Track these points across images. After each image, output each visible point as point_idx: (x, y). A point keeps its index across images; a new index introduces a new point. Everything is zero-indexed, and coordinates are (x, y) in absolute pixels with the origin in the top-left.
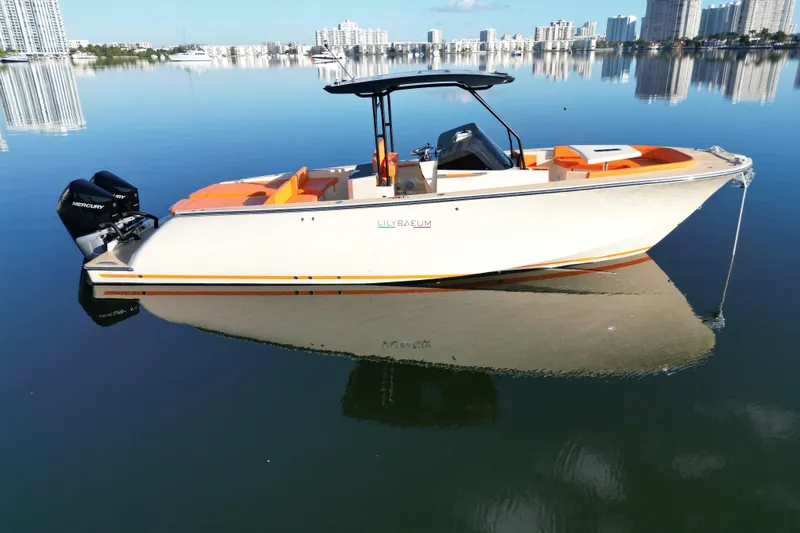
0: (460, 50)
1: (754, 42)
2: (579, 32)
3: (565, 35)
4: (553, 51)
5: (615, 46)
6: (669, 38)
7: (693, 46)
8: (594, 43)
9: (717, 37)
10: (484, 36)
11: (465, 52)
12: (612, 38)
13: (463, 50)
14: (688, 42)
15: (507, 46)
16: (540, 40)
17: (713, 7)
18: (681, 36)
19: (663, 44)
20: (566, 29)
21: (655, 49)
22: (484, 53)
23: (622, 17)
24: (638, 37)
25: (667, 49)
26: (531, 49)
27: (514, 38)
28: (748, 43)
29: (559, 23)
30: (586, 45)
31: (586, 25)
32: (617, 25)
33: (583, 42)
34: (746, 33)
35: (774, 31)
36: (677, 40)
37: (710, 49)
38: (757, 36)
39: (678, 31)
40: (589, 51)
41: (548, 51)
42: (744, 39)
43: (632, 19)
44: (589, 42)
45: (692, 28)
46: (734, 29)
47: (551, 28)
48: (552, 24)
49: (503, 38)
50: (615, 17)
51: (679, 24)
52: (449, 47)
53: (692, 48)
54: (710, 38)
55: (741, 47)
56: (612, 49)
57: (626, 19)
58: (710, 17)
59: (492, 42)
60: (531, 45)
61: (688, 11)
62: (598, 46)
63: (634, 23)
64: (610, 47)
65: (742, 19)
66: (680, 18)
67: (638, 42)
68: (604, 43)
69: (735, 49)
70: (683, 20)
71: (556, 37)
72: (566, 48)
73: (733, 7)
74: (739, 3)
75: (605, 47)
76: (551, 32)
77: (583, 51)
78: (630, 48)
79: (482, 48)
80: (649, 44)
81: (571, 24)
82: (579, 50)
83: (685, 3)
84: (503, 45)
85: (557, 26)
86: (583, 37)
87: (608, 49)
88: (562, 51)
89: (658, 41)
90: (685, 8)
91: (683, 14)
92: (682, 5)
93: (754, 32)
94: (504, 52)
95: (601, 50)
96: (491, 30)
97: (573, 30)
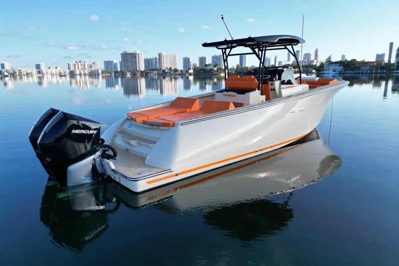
0: (25, 73)
1: (167, 72)
2: (91, 67)
3: (85, 67)
4: (80, 74)
5: (110, 73)
6: (134, 70)
8: (100, 71)
9: (153, 70)
10: (38, 66)
11: (28, 74)
12: (107, 69)
13: (27, 74)
14: (142, 72)
15: (54, 71)
16: (72, 69)
17: (148, 58)
18: (138, 69)
20: (84, 65)
21: (129, 75)
22: (41, 75)
23: (111, 60)
24: (119, 70)
25: (134, 74)
26: (68, 74)
27: (56, 68)
28: (165, 73)
29: (80, 62)
30: (96, 72)
31: (94, 63)
32: (108, 64)
33: (95, 71)
34: (163, 69)
35: (173, 69)
36: (137, 71)
37: (152, 75)
38: (168, 70)
39: (136, 67)
40: (98, 75)
41: (77, 75)
42: (164, 71)
43: (115, 61)
44: (98, 71)
45: (142, 67)
46: (158, 67)
47: (76, 64)
48: (76, 62)
49: (49, 68)
50: (107, 60)
51: (136, 64)
52: (17, 72)
53: (145, 74)
54: (150, 70)
55: (163, 74)
56: (109, 74)
57: (112, 61)
58: (147, 62)
59: (43, 68)
60: (68, 71)
61: (139, 59)
62: (102, 73)
63: (116, 63)
65: (160, 63)
66: (136, 62)
67: (121, 71)
68: (105, 71)
69: (161, 74)
70: (137, 63)
71: (80, 68)
72: (87, 73)
73: (156, 58)
74: (158, 57)
76: (77, 67)
77: (95, 75)
78: (117, 74)
79: (39, 72)
80: (125, 72)
81: (86, 63)
82: (93, 75)
83: (137, 56)
84: (51, 71)
85: (79, 63)
86: (94, 69)
87: (107, 74)
88: (85, 74)
89: (130, 71)
90: (137, 58)
91: (137, 60)
92: (136, 57)
93: (166, 68)
94: (52, 75)
95: (104, 75)
96: (42, 63)
97: (88, 65)
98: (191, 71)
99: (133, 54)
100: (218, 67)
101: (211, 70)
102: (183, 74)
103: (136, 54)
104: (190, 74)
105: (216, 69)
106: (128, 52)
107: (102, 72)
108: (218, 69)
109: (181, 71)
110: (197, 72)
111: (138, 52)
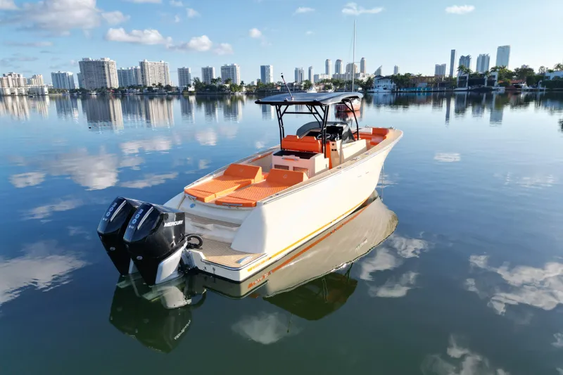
1: (156, 91)
2: (29, 82)
3: (19, 83)
4: (13, 95)
5: (63, 92)
6: (102, 88)
8: (46, 90)
9: (133, 87)
12: (58, 86)
14: (115, 90)
17: (123, 69)
18: (109, 87)
19: (99, 91)
20: (18, 79)
21: (94, 95)
23: (62, 72)
24: (77, 87)
25: (102, 94)
28: (153, 91)
29: (10, 75)
30: (40, 91)
32: (58, 78)
33: (37, 89)
34: (148, 85)
35: (164, 85)
36: (107, 88)
37: (131, 94)
38: (156, 87)
39: (106, 83)
40: (43, 95)
41: (7, 96)
42: (150, 88)
43: (70, 74)
44: (42, 90)
45: (115, 83)
46: (140, 83)
47: (4, 78)
48: (4, 75)
50: (57, 72)
51: (105, 78)
53: (120, 93)
54: (129, 88)
55: (150, 93)
56: (61, 94)
57: (65, 74)
58: (123, 75)
61: (109, 70)
63: (72, 76)
64: (59, 92)
65: (144, 77)
66: (105, 75)
67: (81, 89)
68: (54, 90)
69: (146, 94)
70: (107, 76)
71: (11, 85)
72: (24, 93)
73: (136, 70)
74: (139, 67)
75: (55, 93)
76: (5, 81)
77: (38, 95)
78: (75, 94)
80: (88, 91)
81: (22, 77)
82: (35, 95)
83: (106, 65)
85: (10, 77)
86: (34, 85)
87: (58, 94)
88: (21, 95)
89: (95, 90)
90: (106, 68)
91: (107, 72)
92: (104, 67)
93: (154, 84)
95: (54, 95)
97: (24, 80)
98: (192, 89)
99: (99, 62)
100: (231, 82)
101: (221, 87)
102: (181, 94)
103: (103, 63)
104: (191, 93)
105: (228, 85)
106: (90, 59)
107: (50, 91)
108: (231, 86)
109: (177, 88)
110: (201, 90)
111: (107, 60)
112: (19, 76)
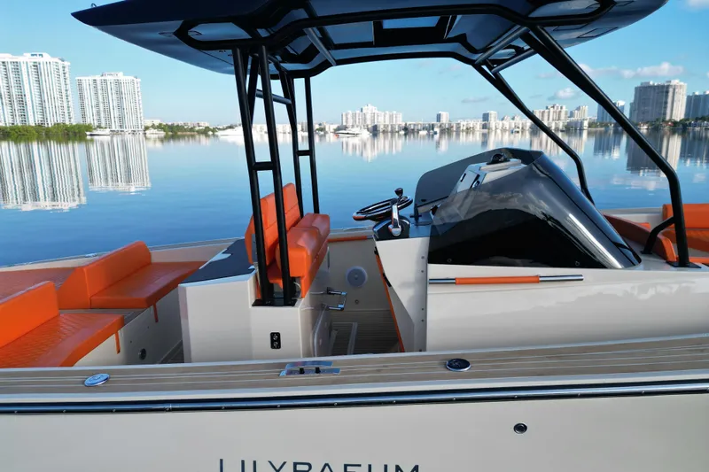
0: (465, 128)
2: (572, 115)
3: (560, 116)
5: (606, 126)
6: (657, 120)
7: (681, 126)
8: (586, 124)
9: (703, 119)
10: (486, 117)
11: (468, 130)
12: (603, 118)
13: (467, 129)
14: (675, 123)
15: (507, 125)
17: (697, 93)
18: (668, 118)
19: (651, 125)
20: (560, 112)
22: (486, 131)
25: (655, 129)
26: (528, 128)
27: (513, 119)
29: (553, 107)
30: (579, 125)
31: (578, 109)
33: (576, 123)
36: (664, 121)
37: (697, 129)
39: (665, 114)
40: (581, 130)
44: (582, 123)
45: (678, 112)
47: (546, 111)
48: (547, 108)
49: (503, 119)
51: (666, 108)
52: (455, 125)
53: (680, 128)
54: (697, 119)
56: (603, 129)
58: (694, 102)
59: (493, 123)
60: (528, 125)
61: (673, 97)
62: (590, 126)
63: (623, 107)
64: (602, 127)
66: (666, 103)
68: (595, 123)
70: (669, 105)
71: (551, 118)
72: (561, 127)
75: (596, 127)
76: (546, 115)
77: (576, 129)
79: (484, 127)
80: (637, 124)
81: (564, 108)
83: (671, 90)
84: (503, 125)
85: (552, 110)
86: (577, 117)
87: (599, 129)
89: (647, 123)
90: (670, 94)
91: (670, 100)
92: (667, 92)
94: (504, 130)
95: (593, 129)
96: (492, 112)
97: (566, 113)
99: (663, 86)
103: (668, 87)
106: (651, 83)
111: (675, 82)
112: (561, 108)
